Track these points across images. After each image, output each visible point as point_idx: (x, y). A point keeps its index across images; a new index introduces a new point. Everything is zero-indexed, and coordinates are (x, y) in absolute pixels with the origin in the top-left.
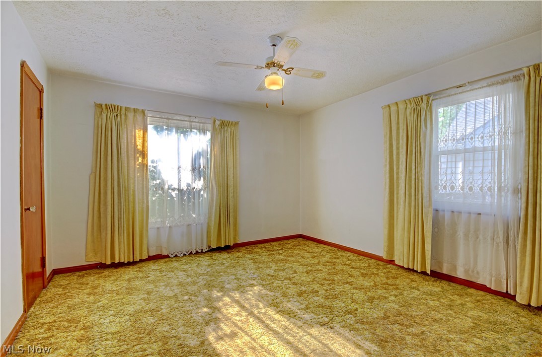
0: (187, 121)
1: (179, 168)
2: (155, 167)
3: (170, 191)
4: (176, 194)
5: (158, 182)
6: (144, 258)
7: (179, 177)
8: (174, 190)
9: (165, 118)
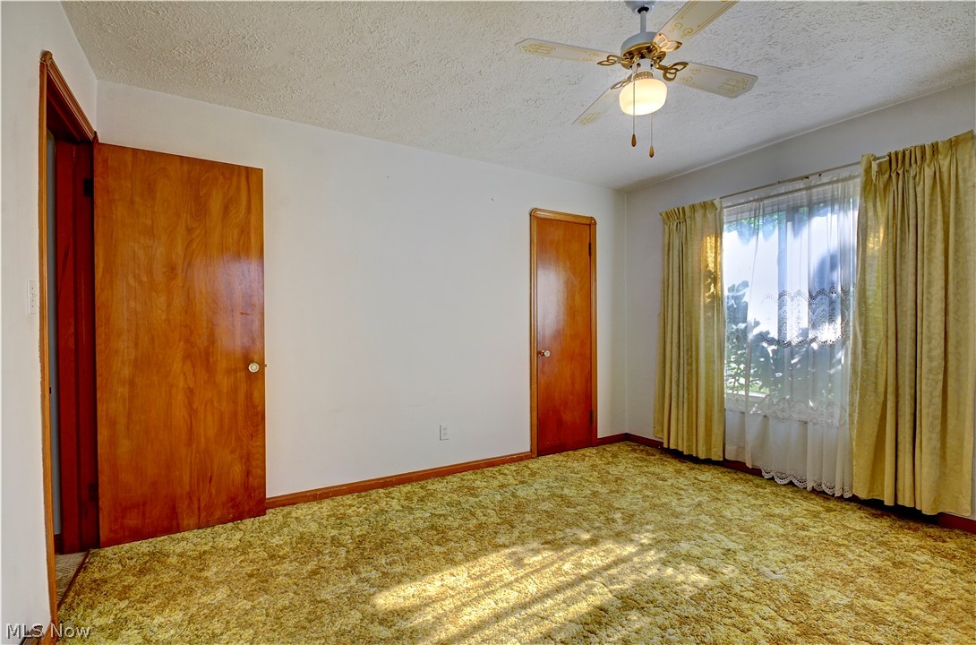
0: (800, 190)
1: (781, 295)
2: (735, 298)
3: (765, 345)
4: (773, 351)
5: (742, 326)
6: (714, 458)
7: (779, 315)
8: (771, 341)
9: (754, 201)
